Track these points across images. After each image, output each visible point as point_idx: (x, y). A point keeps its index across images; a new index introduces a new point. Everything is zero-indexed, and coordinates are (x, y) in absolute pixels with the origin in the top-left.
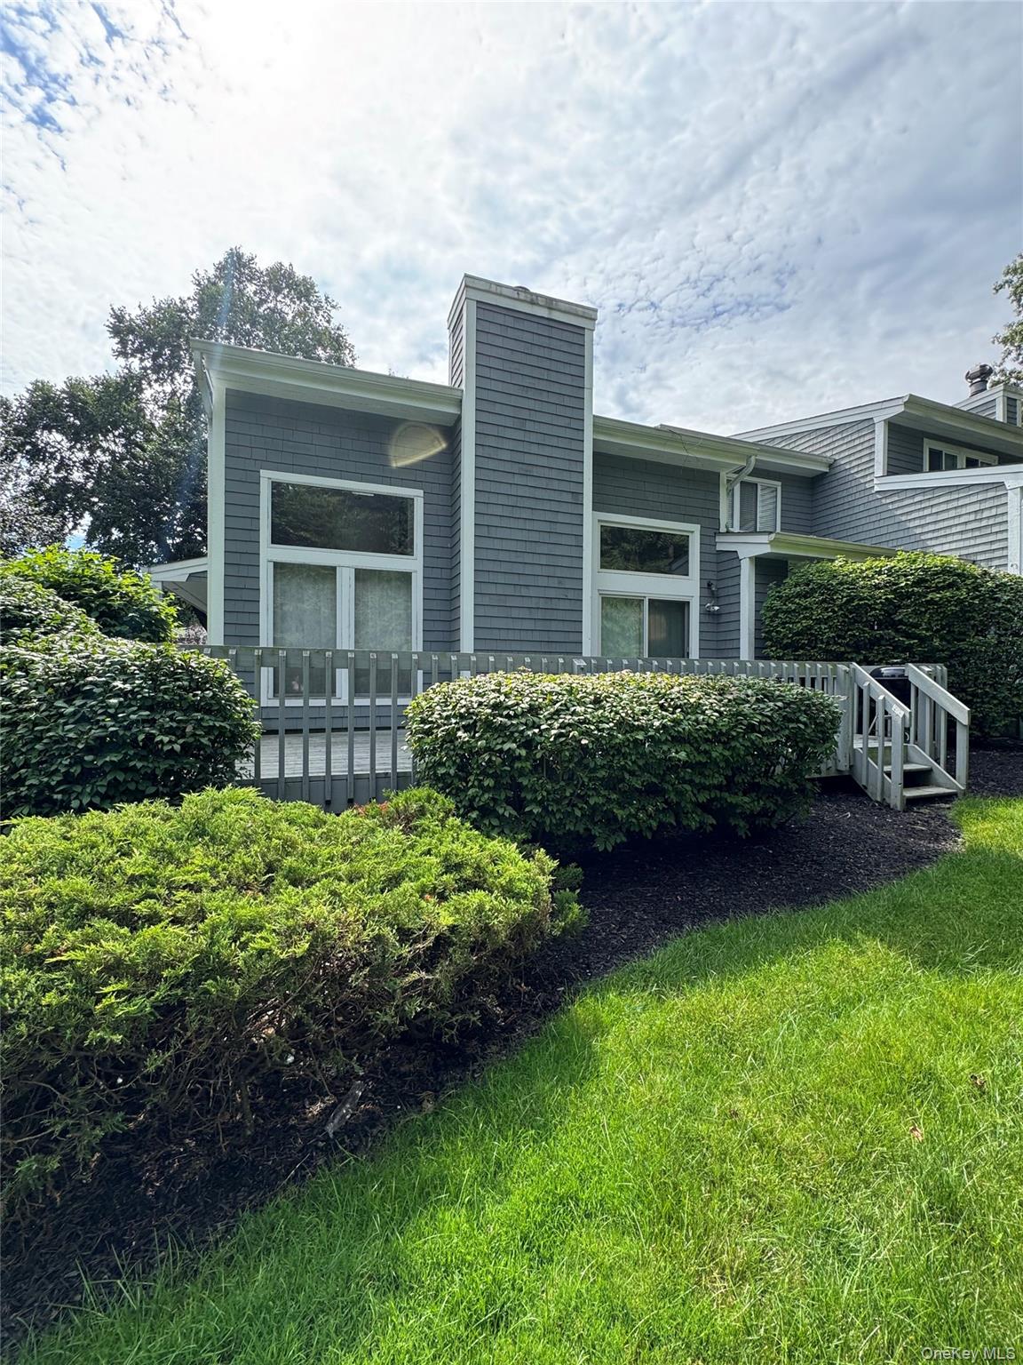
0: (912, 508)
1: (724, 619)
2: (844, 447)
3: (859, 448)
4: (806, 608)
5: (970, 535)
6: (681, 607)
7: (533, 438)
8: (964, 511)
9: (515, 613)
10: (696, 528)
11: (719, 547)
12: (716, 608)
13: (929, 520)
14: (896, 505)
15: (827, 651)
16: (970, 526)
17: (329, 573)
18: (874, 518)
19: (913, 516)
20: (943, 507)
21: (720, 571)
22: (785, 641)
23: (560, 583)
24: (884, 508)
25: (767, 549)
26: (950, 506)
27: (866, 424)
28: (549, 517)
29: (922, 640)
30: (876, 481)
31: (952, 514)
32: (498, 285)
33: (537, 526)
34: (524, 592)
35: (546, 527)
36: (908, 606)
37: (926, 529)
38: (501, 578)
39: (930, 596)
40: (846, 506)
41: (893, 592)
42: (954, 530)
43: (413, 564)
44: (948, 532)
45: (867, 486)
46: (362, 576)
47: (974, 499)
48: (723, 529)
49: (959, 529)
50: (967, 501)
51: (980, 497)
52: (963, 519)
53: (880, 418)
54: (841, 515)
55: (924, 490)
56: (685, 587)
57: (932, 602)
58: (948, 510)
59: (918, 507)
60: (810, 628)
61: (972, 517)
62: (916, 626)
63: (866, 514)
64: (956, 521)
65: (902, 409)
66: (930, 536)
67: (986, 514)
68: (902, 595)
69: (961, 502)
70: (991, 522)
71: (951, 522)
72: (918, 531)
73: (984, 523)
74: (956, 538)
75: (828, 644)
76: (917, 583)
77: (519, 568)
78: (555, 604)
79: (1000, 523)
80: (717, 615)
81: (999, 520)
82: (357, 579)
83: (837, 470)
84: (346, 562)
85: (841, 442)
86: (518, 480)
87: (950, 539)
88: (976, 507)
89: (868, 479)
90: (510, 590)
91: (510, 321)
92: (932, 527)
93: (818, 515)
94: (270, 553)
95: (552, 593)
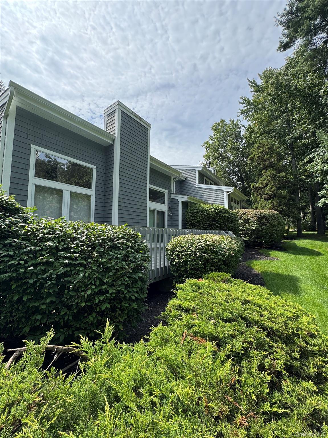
0: (205, 193)
1: (173, 217)
2: (189, 175)
3: (192, 176)
4: (198, 216)
5: (217, 200)
6: (163, 213)
7: (135, 157)
8: (215, 195)
9: (130, 213)
10: (167, 191)
11: (172, 197)
12: (172, 214)
13: (208, 196)
14: (201, 191)
15: (203, 227)
16: (217, 199)
17: (60, 192)
18: (196, 194)
19: (205, 194)
20: (211, 193)
21: (173, 204)
22: (193, 224)
23: (141, 204)
24: (198, 192)
25: (187, 200)
26: (213, 193)
27: (194, 170)
28: (139, 183)
29: (221, 225)
30: (196, 185)
31: (213, 195)
32: (127, 108)
33: (136, 185)
34: (132, 206)
35: (138, 186)
36: (218, 217)
37: (208, 198)
38: (126, 201)
39: (222, 215)
40: (189, 190)
41: (215, 213)
42: (214, 199)
43: (92, 192)
44: (212, 199)
45: (194, 185)
46: (73, 195)
47: (217, 192)
48: (172, 193)
49: (215, 199)
50: (216, 193)
51: (219, 192)
52: (215, 197)
53: (197, 170)
54: (188, 192)
55: (207, 189)
56: (164, 208)
57: (222, 216)
58: (212, 194)
59: (206, 192)
60: (199, 221)
61: (217, 197)
62: (219, 221)
63: (194, 192)
64: (214, 197)
65: (202, 169)
66: (209, 200)
67: (220, 196)
68: (217, 214)
69: (215, 193)
70: (221, 198)
71: (213, 197)
72: (206, 198)
73: (220, 198)
74: (214, 201)
75: (203, 225)
76: (219, 211)
77: (131, 198)
78: (140, 211)
79: (223, 199)
80: (171, 216)
81: (222, 198)
82: (71, 196)
83: (187, 180)
84: (67, 189)
85: (188, 173)
86: (131, 170)
87: (213, 201)
88: (218, 194)
89: (195, 184)
90: (128, 205)
91: (130, 120)
92: (209, 198)
93: (182, 191)
94: (33, 181)
95: (139, 207)
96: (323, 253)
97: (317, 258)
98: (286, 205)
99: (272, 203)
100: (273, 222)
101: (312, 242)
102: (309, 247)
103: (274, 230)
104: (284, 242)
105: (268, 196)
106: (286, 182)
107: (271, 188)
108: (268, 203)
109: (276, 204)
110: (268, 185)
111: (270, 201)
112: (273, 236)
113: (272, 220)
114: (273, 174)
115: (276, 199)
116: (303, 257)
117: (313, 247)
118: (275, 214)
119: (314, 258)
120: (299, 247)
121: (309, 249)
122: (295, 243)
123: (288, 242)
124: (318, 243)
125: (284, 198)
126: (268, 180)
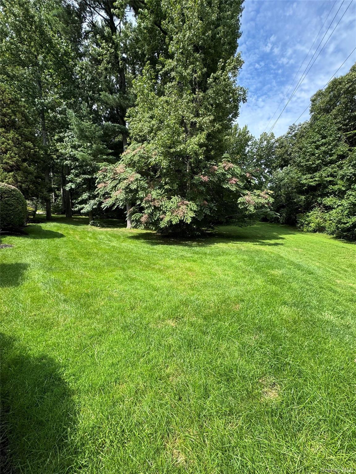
96: (65, 235)
97: (57, 240)
98: (33, 183)
99: (14, 176)
100: (8, 200)
101: (58, 224)
102: (54, 230)
103: (11, 210)
104: (29, 225)
105: (9, 167)
106: (34, 155)
107: (12, 157)
108: (9, 175)
109: (19, 179)
110: (8, 152)
111: (11, 174)
112: (8, 218)
113: (7, 197)
114: (18, 139)
115: (20, 173)
116: (43, 241)
117: (58, 230)
118: (12, 190)
119: (54, 241)
120: (44, 230)
121: (54, 232)
122: (41, 226)
123: (34, 225)
124: (64, 225)
125: (31, 173)
126: (9, 144)
